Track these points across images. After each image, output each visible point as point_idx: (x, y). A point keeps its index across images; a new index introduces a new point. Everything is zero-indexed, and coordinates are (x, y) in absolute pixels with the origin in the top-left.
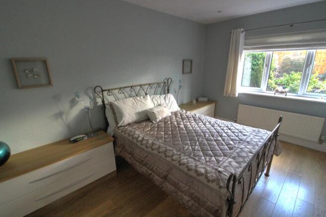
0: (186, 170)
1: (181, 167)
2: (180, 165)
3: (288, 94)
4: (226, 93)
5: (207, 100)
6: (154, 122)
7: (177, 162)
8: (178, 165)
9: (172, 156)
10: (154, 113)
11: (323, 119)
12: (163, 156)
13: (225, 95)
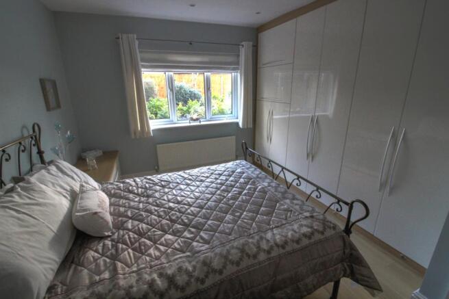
0: (296, 246)
1: (288, 248)
2: (283, 247)
3: (202, 120)
4: (135, 134)
5: (101, 154)
6: (106, 234)
7: (275, 248)
8: (282, 251)
9: (259, 247)
10: (96, 213)
11: (234, 137)
12: (251, 262)
13: (133, 136)
